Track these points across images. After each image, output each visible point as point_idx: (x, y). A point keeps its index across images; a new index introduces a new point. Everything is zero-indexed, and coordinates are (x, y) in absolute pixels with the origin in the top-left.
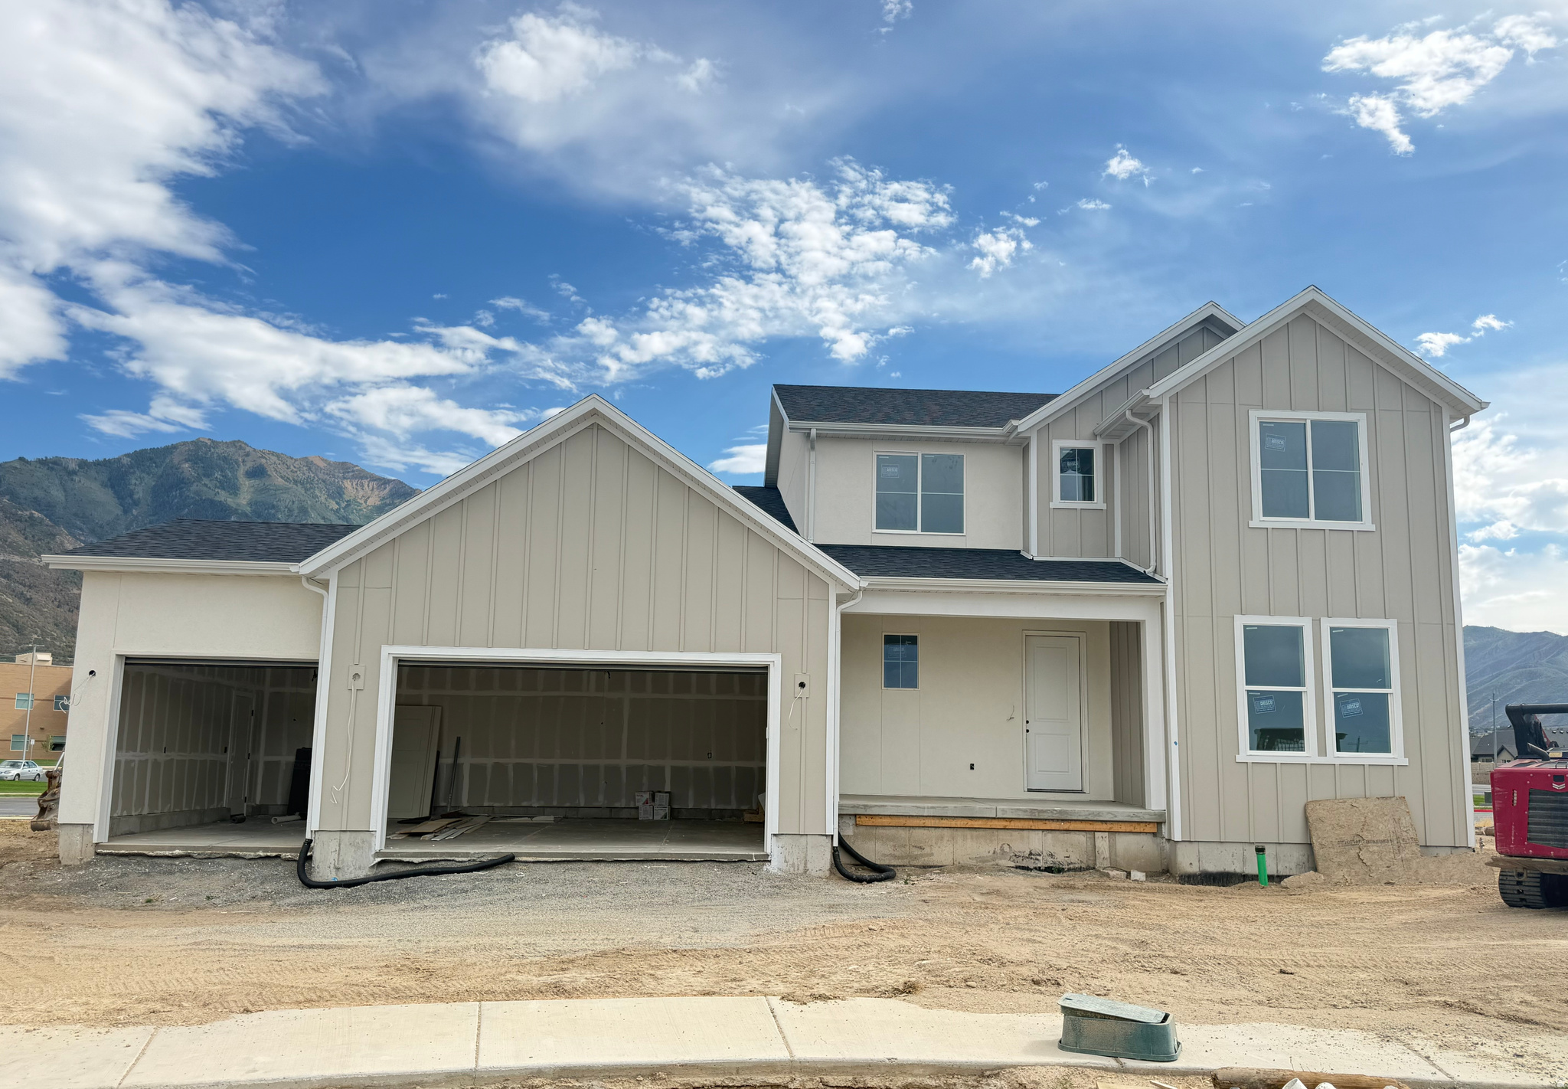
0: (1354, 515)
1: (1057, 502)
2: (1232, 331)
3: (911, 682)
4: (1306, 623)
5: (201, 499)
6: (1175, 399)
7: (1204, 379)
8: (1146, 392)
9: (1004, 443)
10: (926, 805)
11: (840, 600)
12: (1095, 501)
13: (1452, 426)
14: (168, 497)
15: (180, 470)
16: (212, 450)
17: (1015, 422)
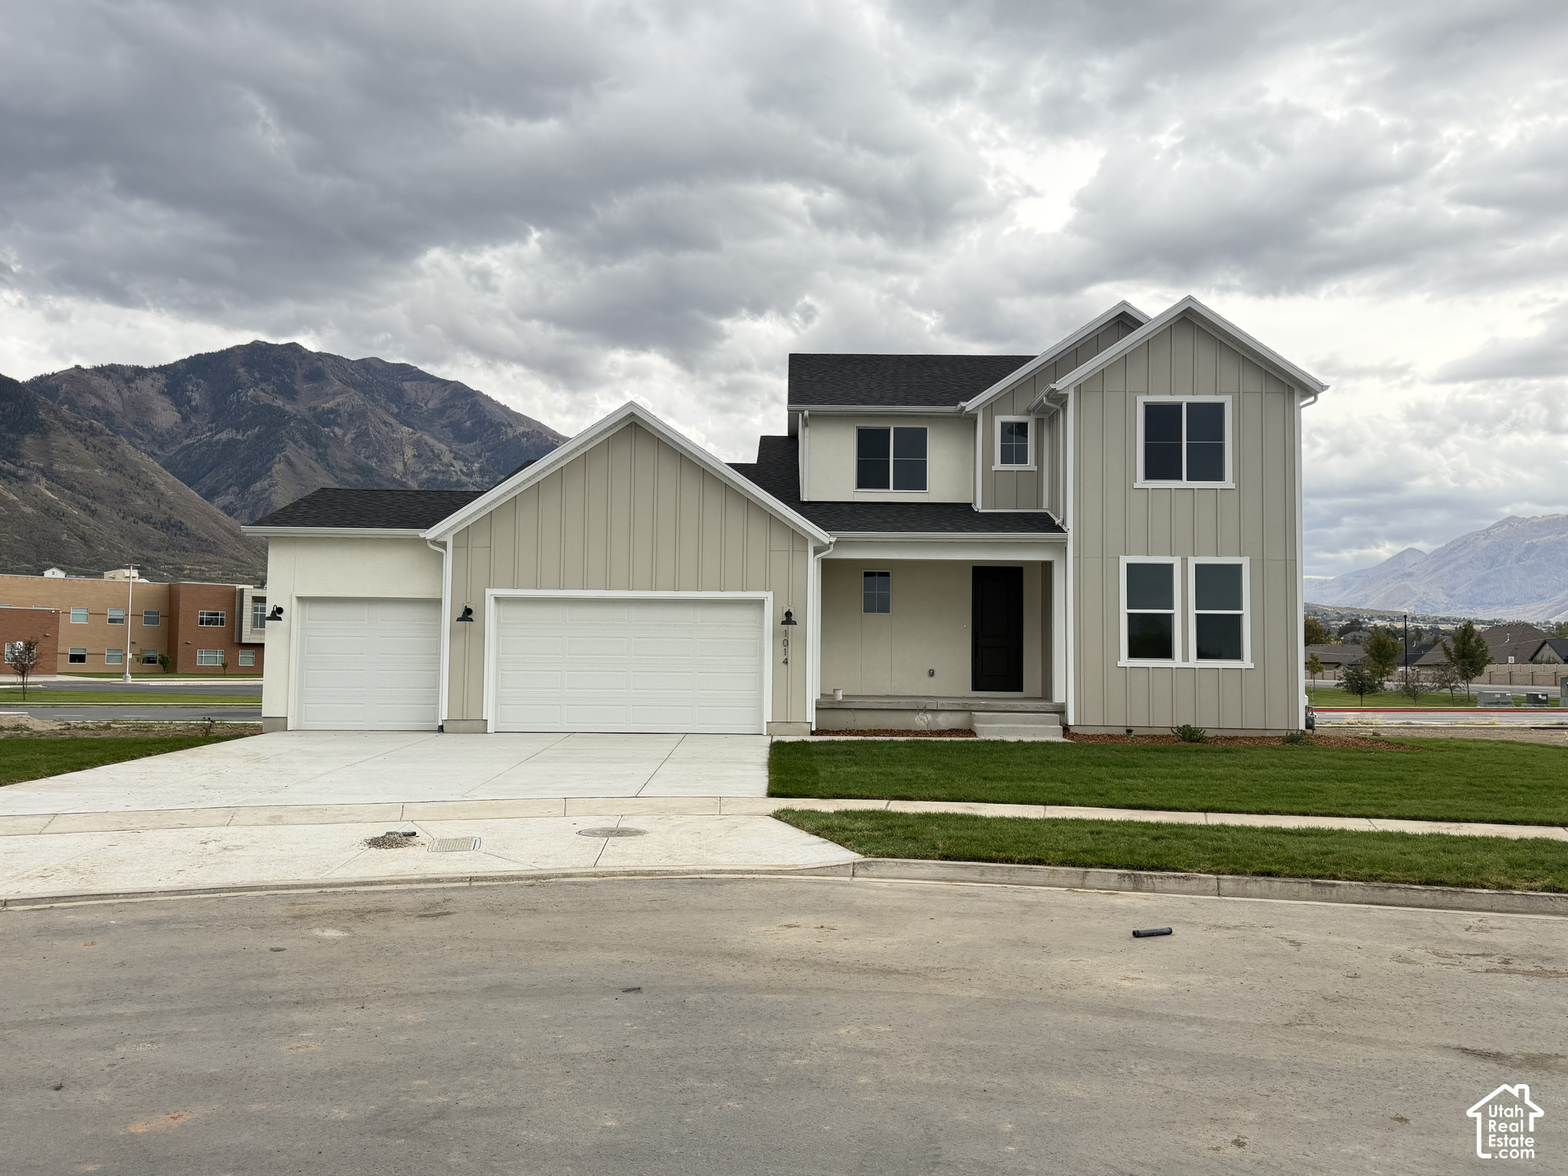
0: (1219, 476)
1: (998, 465)
2: (1140, 324)
3: (885, 608)
4: (1176, 562)
5: (259, 405)
6: (1079, 389)
7: (1102, 374)
8: (1052, 386)
9: (959, 417)
10: (885, 701)
11: (816, 551)
12: (1028, 464)
13: (1301, 404)
14: (226, 403)
15: (237, 375)
16: (268, 353)
17: (963, 404)
